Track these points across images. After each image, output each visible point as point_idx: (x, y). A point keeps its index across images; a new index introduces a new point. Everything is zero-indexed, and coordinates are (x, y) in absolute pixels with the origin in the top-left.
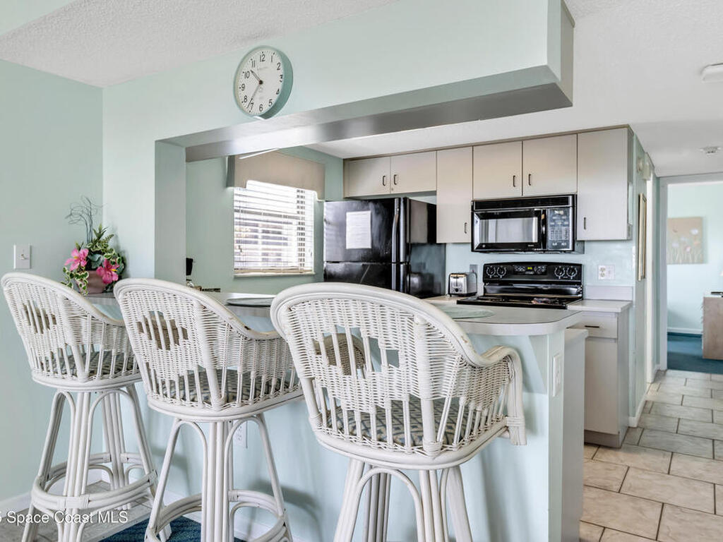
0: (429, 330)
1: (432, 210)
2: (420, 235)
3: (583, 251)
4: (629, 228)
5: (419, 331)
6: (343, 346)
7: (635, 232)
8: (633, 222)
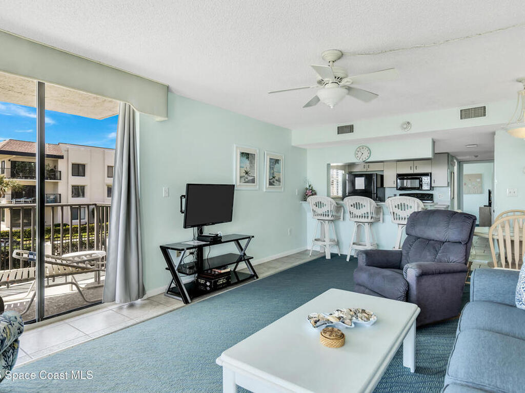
0: (418, 203)
1: (382, 177)
2: (379, 185)
3: (433, 190)
4: (448, 183)
5: (416, 204)
6: (401, 205)
7: (450, 184)
8: (449, 181)
